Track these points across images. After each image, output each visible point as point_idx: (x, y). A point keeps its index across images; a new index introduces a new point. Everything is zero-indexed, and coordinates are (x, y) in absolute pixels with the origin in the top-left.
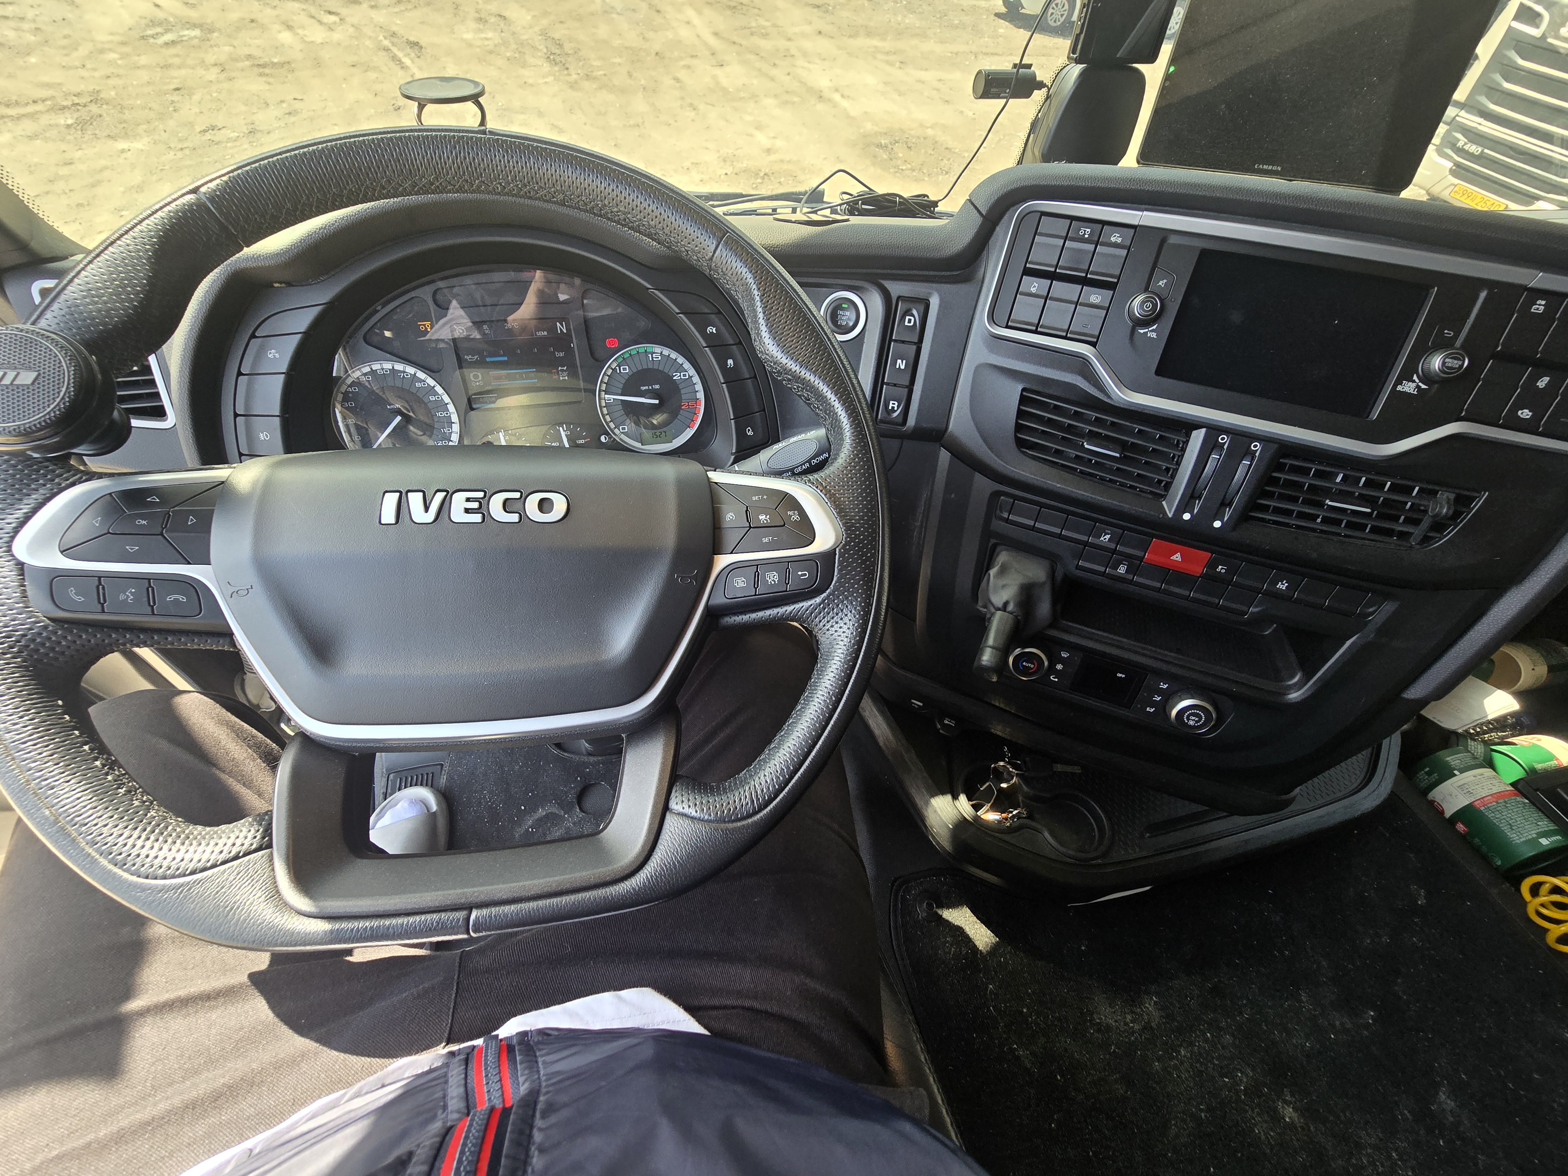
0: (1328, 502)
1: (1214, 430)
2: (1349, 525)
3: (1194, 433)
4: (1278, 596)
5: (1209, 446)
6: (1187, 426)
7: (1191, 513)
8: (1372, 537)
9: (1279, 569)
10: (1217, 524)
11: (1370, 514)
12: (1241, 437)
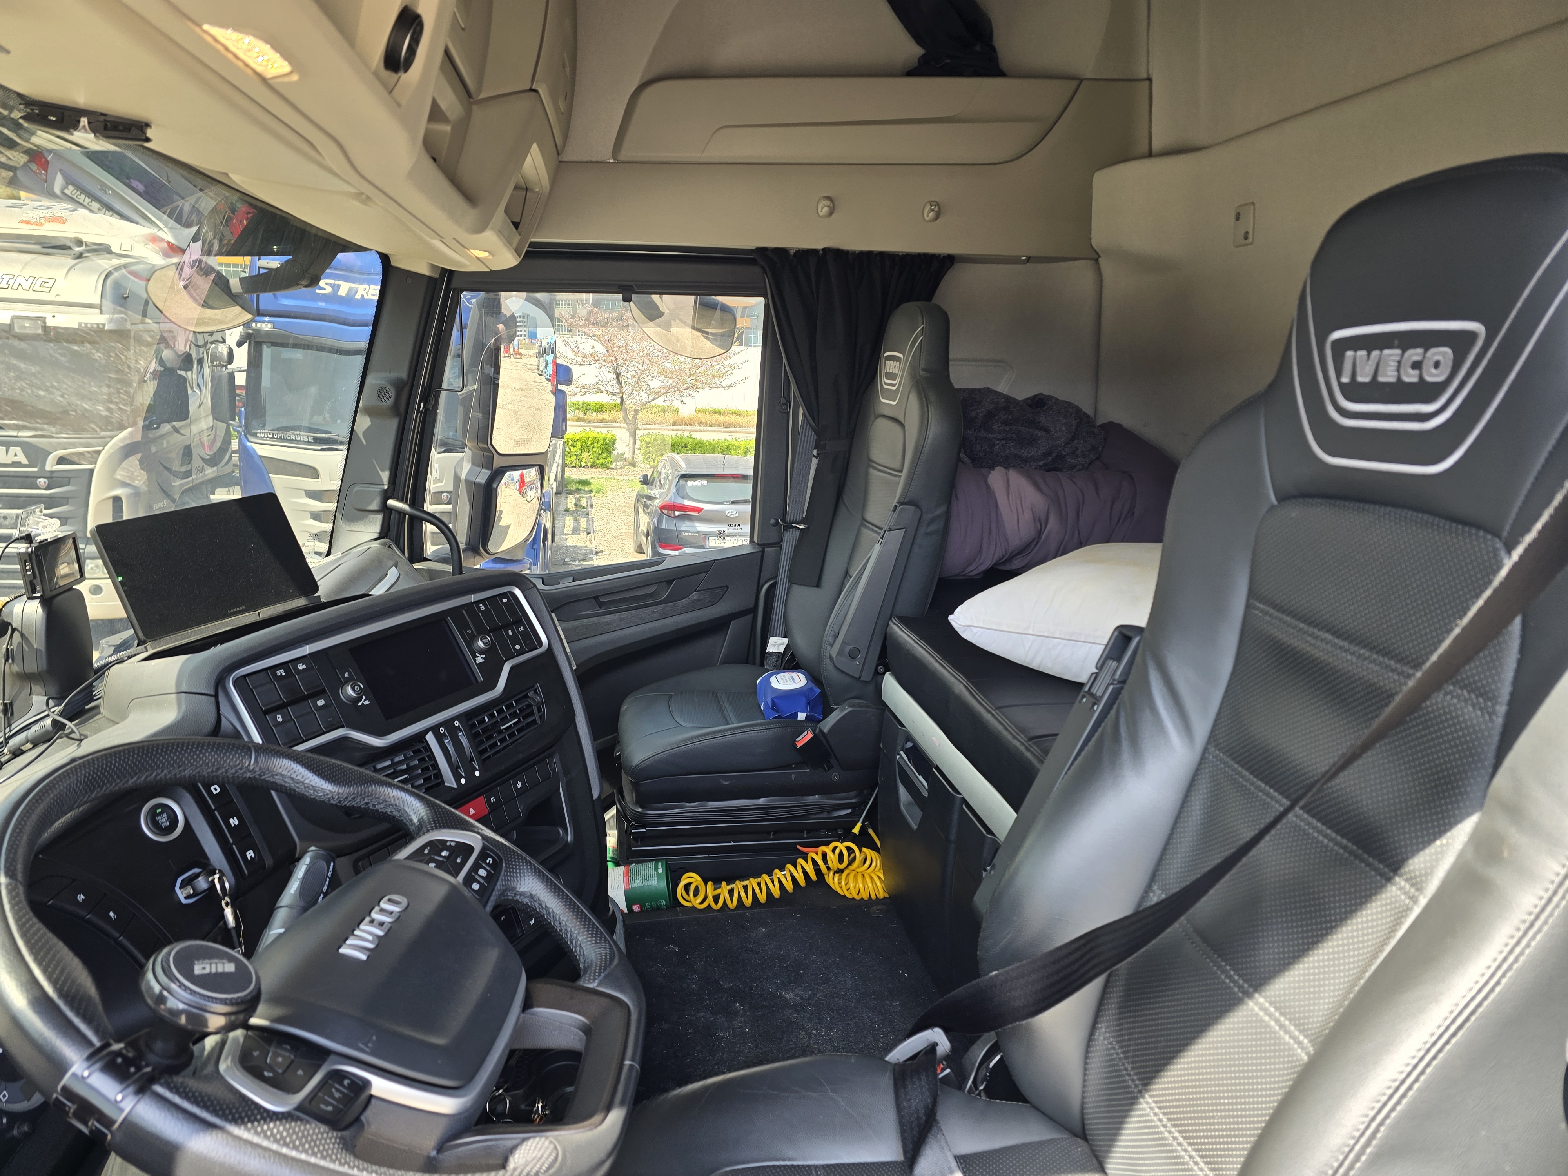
0: (503, 728)
1: (434, 729)
2: (519, 731)
3: (427, 737)
4: (521, 792)
5: (439, 738)
6: (420, 737)
7: (463, 777)
8: (521, 734)
9: (511, 778)
10: (477, 774)
11: (519, 721)
12: (448, 723)
